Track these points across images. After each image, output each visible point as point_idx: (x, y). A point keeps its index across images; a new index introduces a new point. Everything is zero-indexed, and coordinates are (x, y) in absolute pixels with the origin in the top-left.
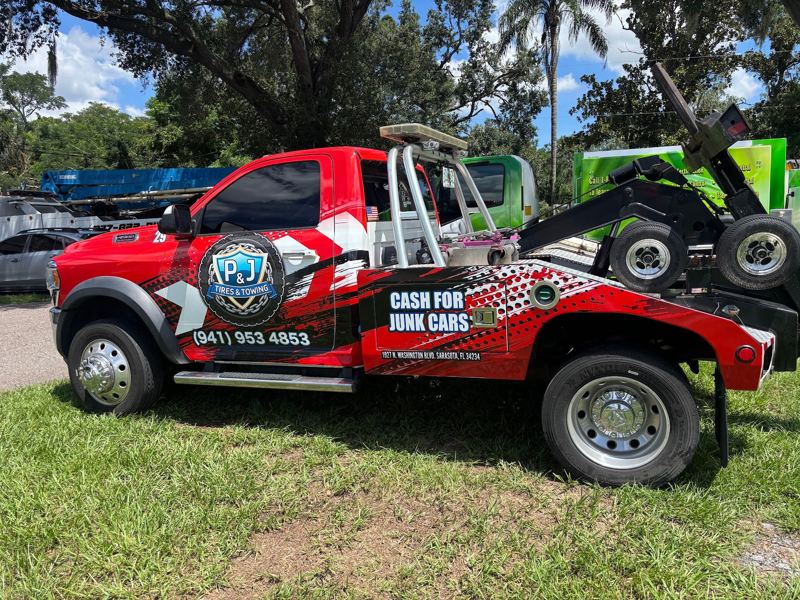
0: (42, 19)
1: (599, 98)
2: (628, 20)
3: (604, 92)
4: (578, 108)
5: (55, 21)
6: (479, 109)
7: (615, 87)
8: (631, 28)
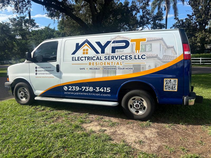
0: (27, 4)
1: (179, 24)
2: (189, 2)
3: (181, 22)
4: (173, 27)
5: (30, 4)
6: (145, 27)
7: (184, 21)
8: (190, 4)
